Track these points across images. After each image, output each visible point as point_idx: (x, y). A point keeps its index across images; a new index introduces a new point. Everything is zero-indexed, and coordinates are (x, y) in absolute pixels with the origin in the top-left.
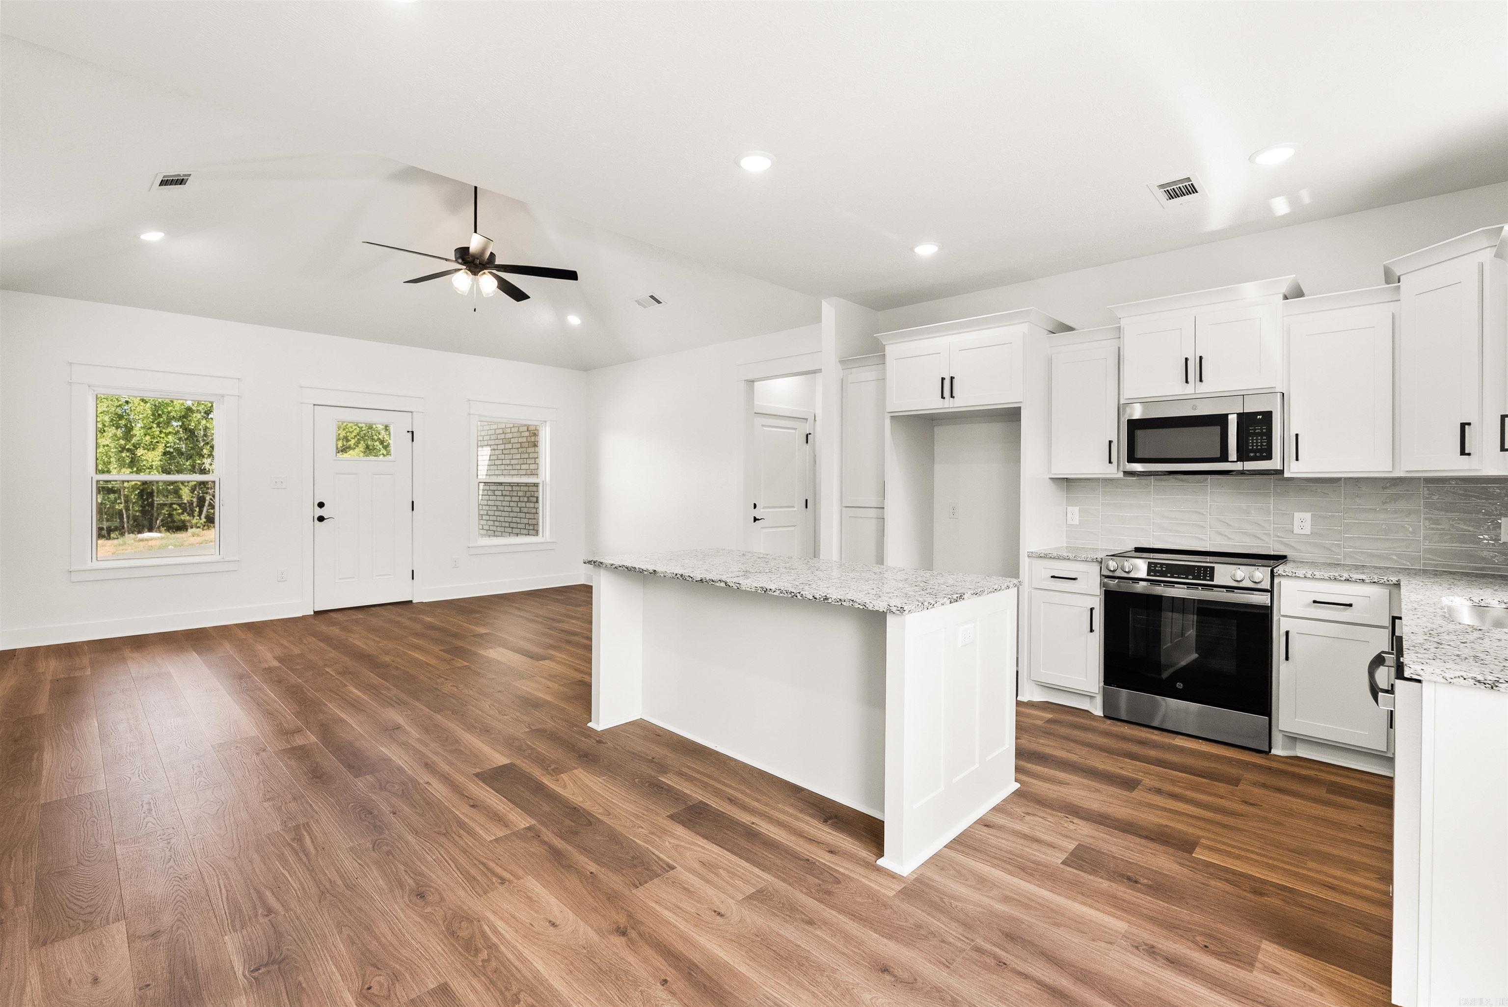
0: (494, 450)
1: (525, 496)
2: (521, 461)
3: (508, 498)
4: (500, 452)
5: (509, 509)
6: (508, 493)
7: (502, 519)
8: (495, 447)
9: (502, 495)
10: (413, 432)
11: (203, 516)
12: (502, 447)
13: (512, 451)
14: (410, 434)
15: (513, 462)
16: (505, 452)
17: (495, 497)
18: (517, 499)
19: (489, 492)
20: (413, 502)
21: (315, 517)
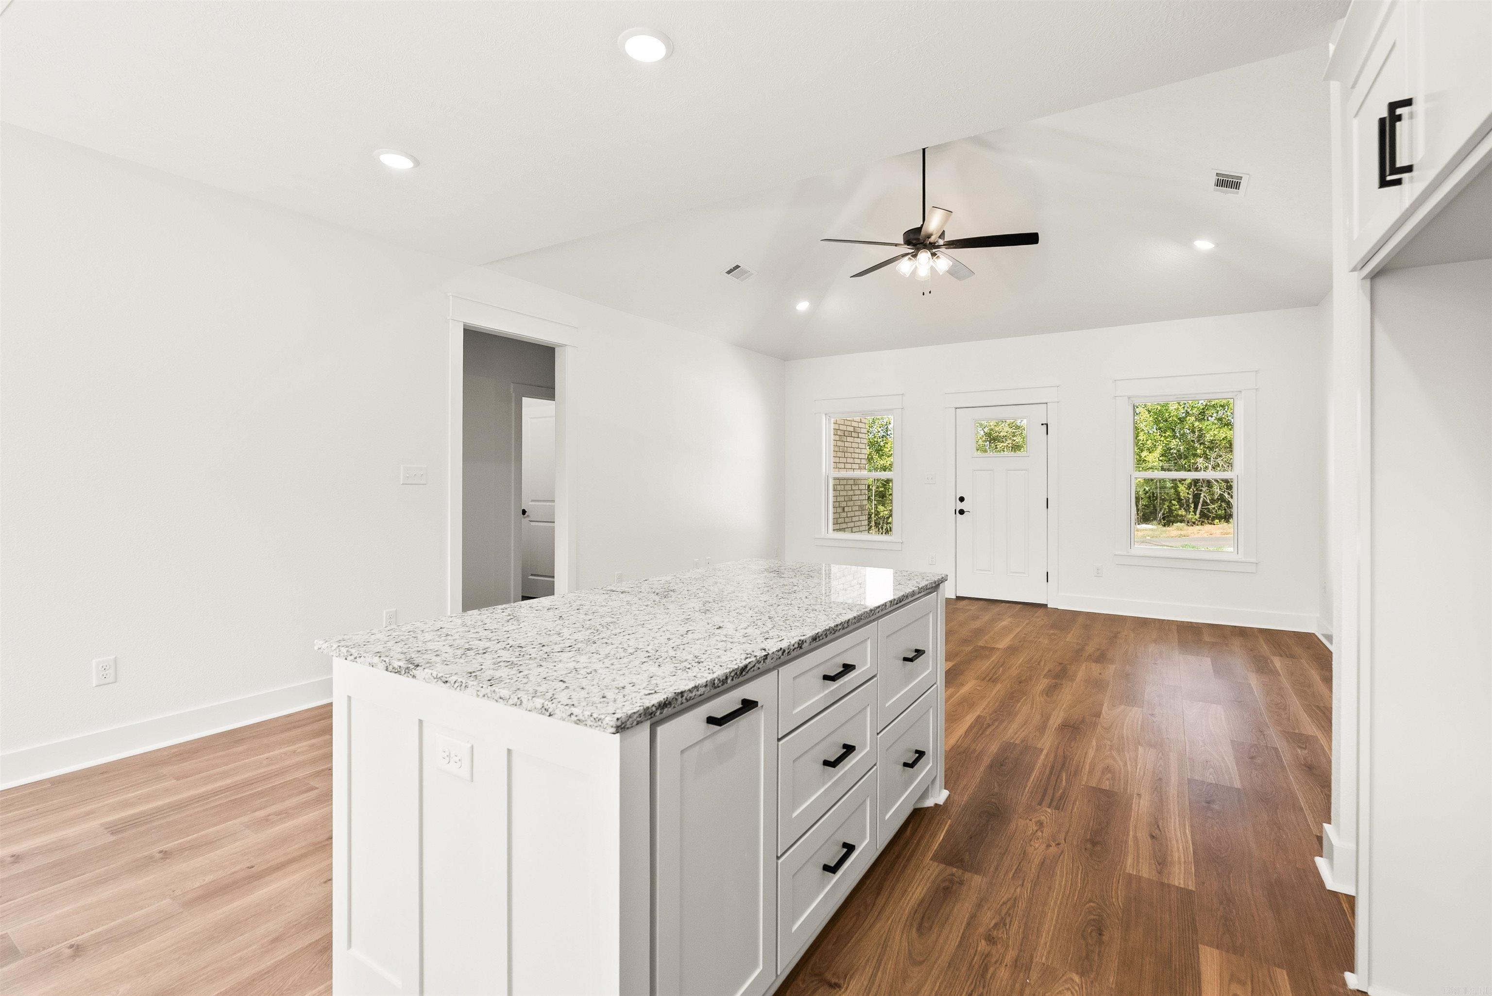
10: (1047, 425)
11: (1198, 512)
14: (1045, 426)
20: (1047, 499)
21: (955, 510)
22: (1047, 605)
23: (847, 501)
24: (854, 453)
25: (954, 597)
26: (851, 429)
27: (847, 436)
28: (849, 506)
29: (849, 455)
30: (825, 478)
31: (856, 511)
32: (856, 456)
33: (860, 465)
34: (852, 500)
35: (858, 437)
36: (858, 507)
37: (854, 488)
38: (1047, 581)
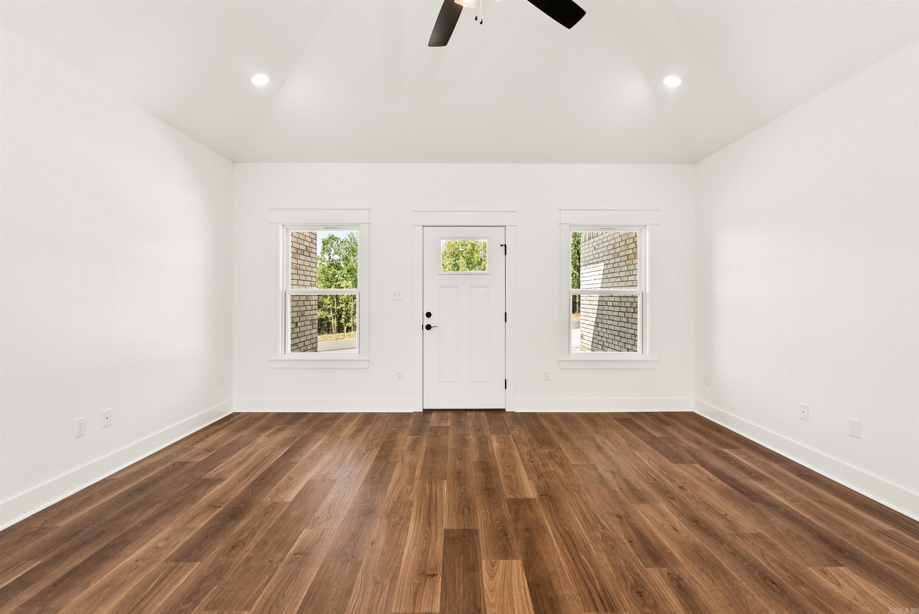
0: (607, 264)
1: (631, 307)
2: (628, 273)
3: (617, 309)
4: (611, 266)
5: (618, 319)
6: (617, 304)
7: (612, 328)
8: (607, 262)
9: (613, 306)
10: (505, 245)
12: (612, 261)
13: (621, 264)
14: (503, 247)
15: (622, 274)
16: (615, 265)
17: (607, 307)
18: (623, 309)
19: (603, 302)
20: (506, 313)
21: (423, 325)
22: (504, 410)
23: (300, 317)
24: (306, 270)
25: (422, 410)
26: (303, 248)
27: (299, 254)
28: (301, 321)
29: (302, 272)
30: (282, 294)
31: (307, 325)
32: (308, 273)
33: (311, 282)
34: (304, 316)
35: (310, 256)
36: (309, 321)
37: (306, 303)
38: (506, 388)
